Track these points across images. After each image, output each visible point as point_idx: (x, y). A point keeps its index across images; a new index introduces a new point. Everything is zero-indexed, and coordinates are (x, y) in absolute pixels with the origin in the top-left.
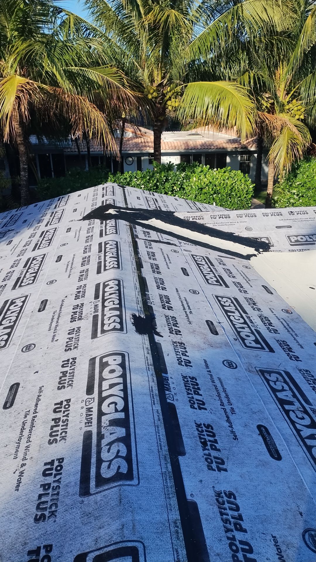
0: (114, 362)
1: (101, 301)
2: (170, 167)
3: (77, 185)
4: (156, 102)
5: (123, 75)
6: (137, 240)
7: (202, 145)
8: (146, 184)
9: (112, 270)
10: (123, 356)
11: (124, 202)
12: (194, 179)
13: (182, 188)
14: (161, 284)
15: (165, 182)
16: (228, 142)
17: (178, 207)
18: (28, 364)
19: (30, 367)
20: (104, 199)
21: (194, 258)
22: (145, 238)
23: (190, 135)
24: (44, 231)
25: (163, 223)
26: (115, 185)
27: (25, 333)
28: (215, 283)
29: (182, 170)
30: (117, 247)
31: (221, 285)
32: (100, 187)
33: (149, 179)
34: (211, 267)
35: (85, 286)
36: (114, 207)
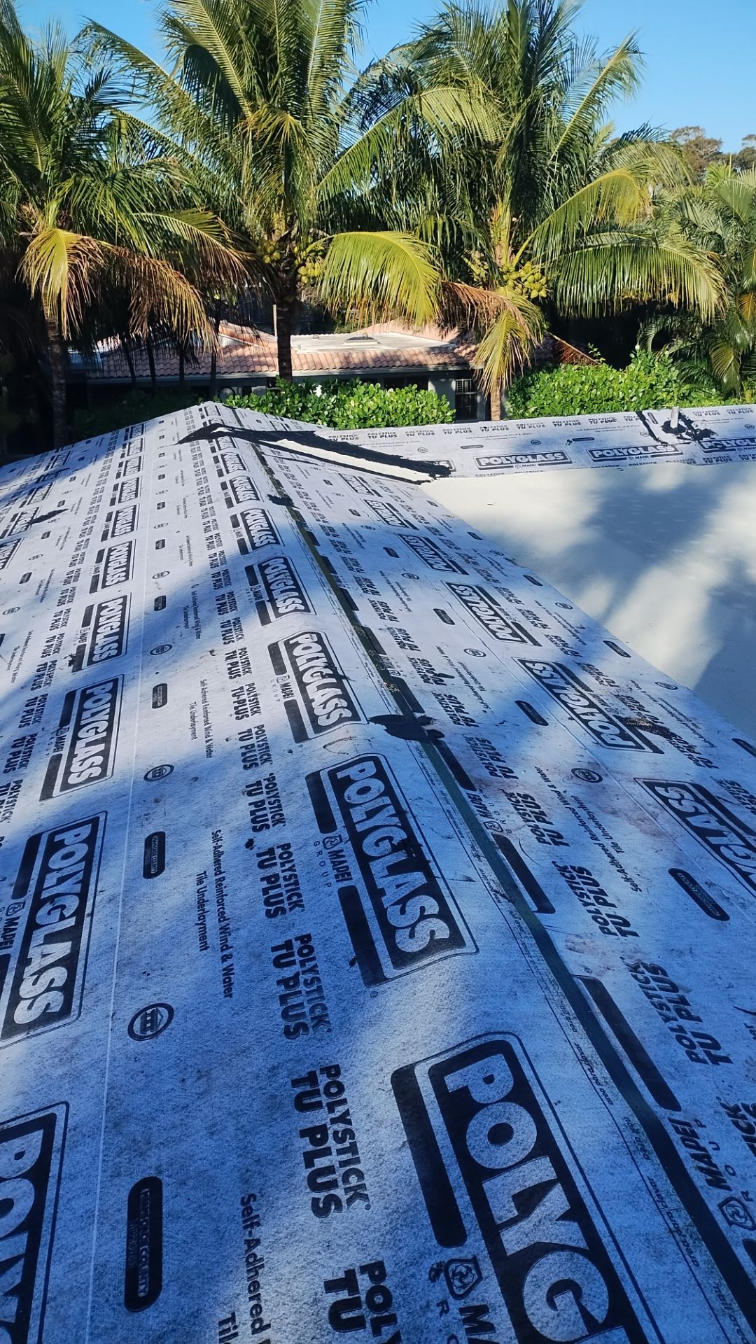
4: (278, 269)
5: (224, 227)
11: (238, 423)
14: (405, 641)
15: (301, 412)
16: (429, 353)
20: (206, 419)
23: (352, 339)
32: (194, 409)
35: (244, 650)
36: (224, 426)
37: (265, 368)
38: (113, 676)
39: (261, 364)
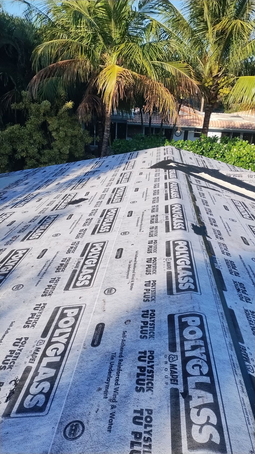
0: (182, 244)
1: (170, 214)
2: (215, 139)
3: (141, 146)
4: (211, 89)
5: (191, 69)
6: (191, 184)
7: (242, 125)
8: (194, 150)
9: (176, 199)
10: (188, 242)
11: (180, 159)
12: (235, 150)
13: (223, 156)
14: (209, 212)
15: (210, 150)
17: (221, 168)
18: (127, 241)
19: (128, 242)
20: (166, 156)
21: (233, 201)
22: (197, 184)
23: (232, 116)
24: (122, 173)
25: (210, 176)
26: (174, 148)
27: (121, 226)
28: (249, 218)
29: (225, 142)
30: (178, 186)
31: (253, 220)
32: (162, 148)
33: (197, 147)
34: (246, 209)
35: (158, 206)
36: (174, 162)
37: (195, 124)
38: (117, 207)
39: (194, 122)
